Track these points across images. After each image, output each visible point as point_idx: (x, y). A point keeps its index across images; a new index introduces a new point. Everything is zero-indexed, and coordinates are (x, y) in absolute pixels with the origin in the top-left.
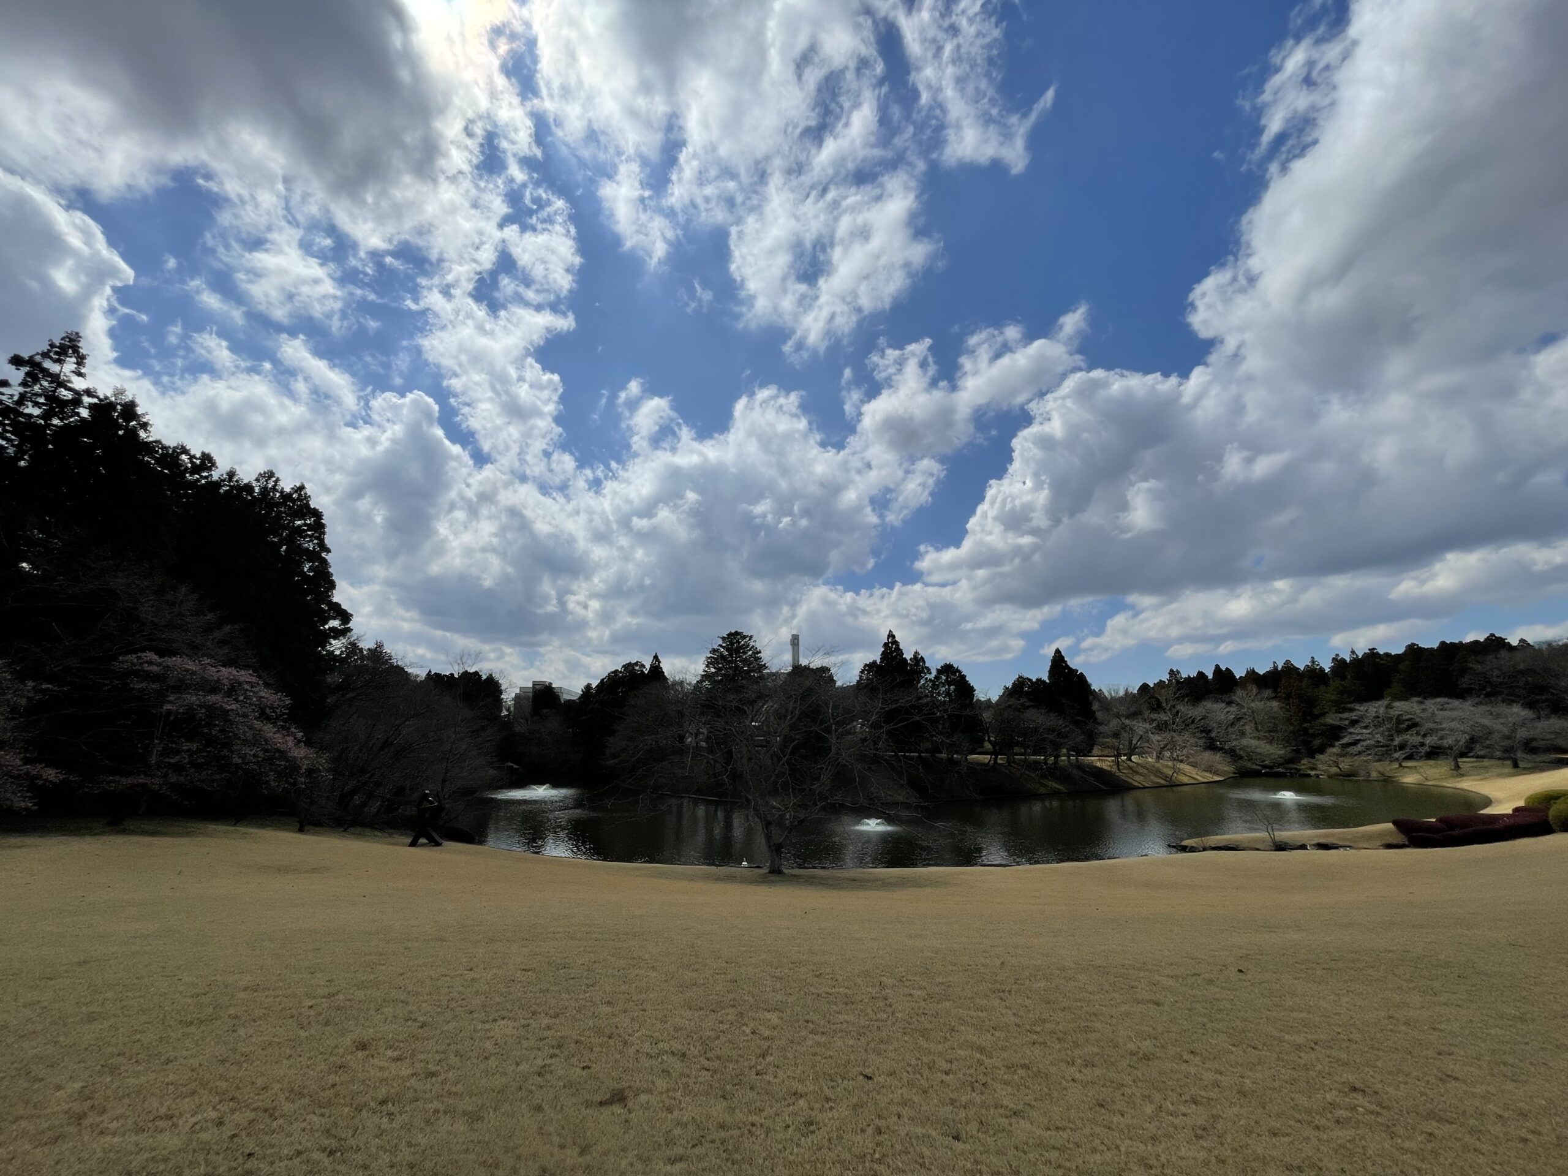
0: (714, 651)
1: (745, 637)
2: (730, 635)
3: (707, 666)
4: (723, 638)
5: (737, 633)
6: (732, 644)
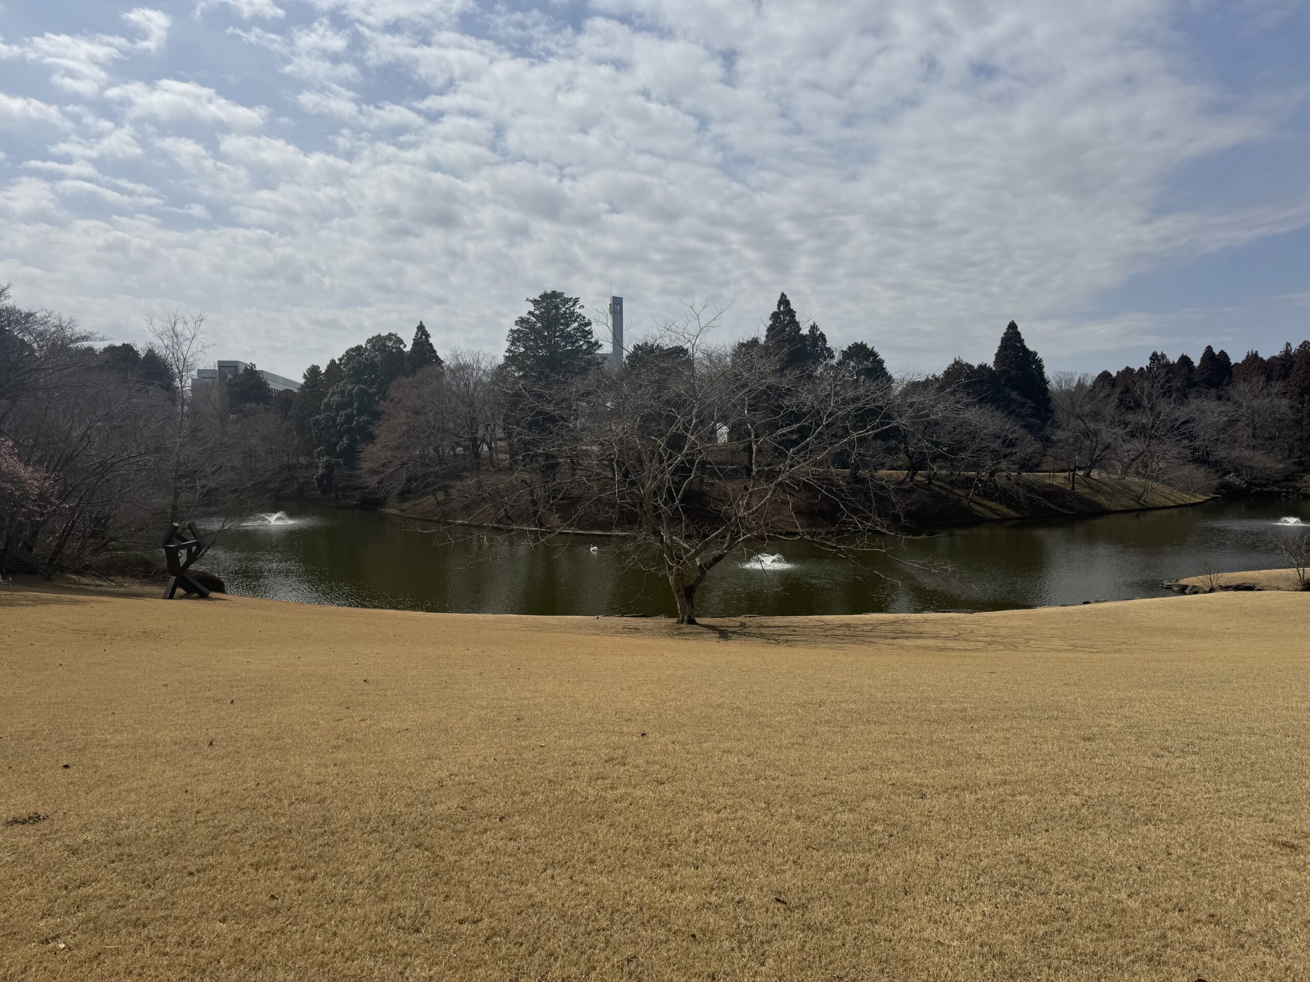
0: (523, 320)
1: (567, 301)
2: (545, 297)
3: (513, 344)
4: (535, 302)
5: (554, 294)
6: (548, 311)
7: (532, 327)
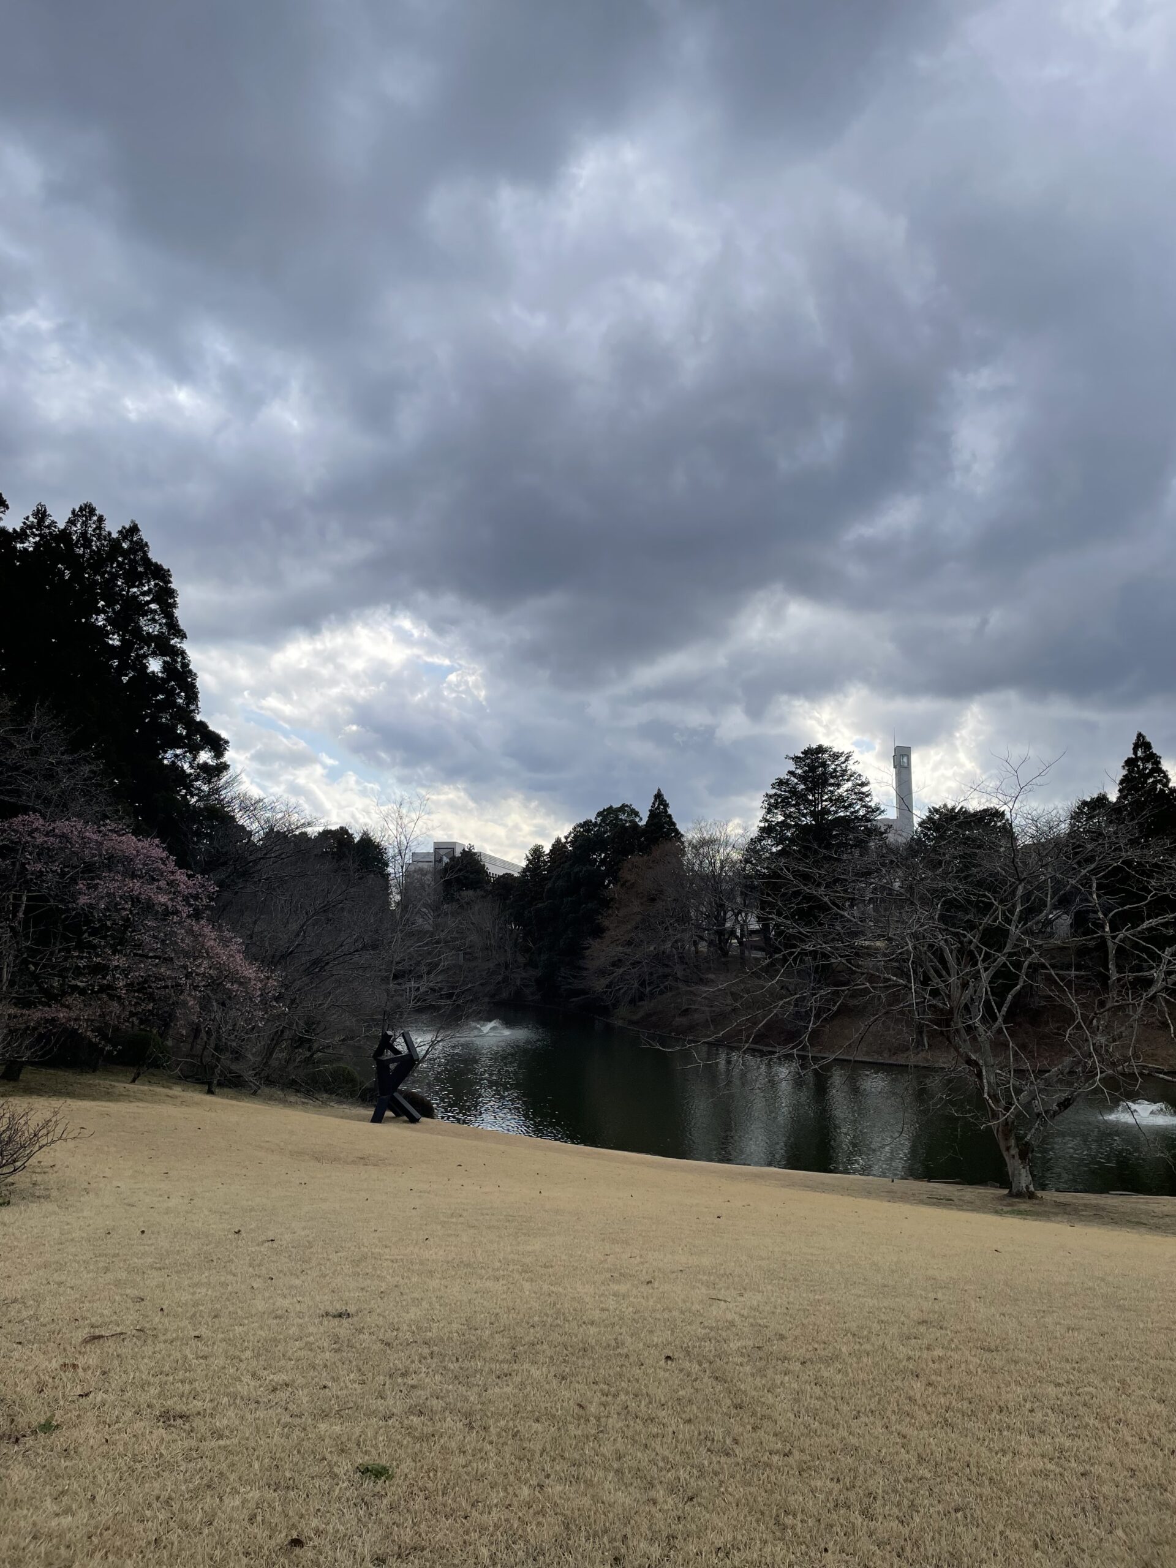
0: (781, 783)
1: (837, 756)
2: (808, 752)
3: (769, 811)
4: (796, 759)
5: (821, 749)
7: (794, 792)
